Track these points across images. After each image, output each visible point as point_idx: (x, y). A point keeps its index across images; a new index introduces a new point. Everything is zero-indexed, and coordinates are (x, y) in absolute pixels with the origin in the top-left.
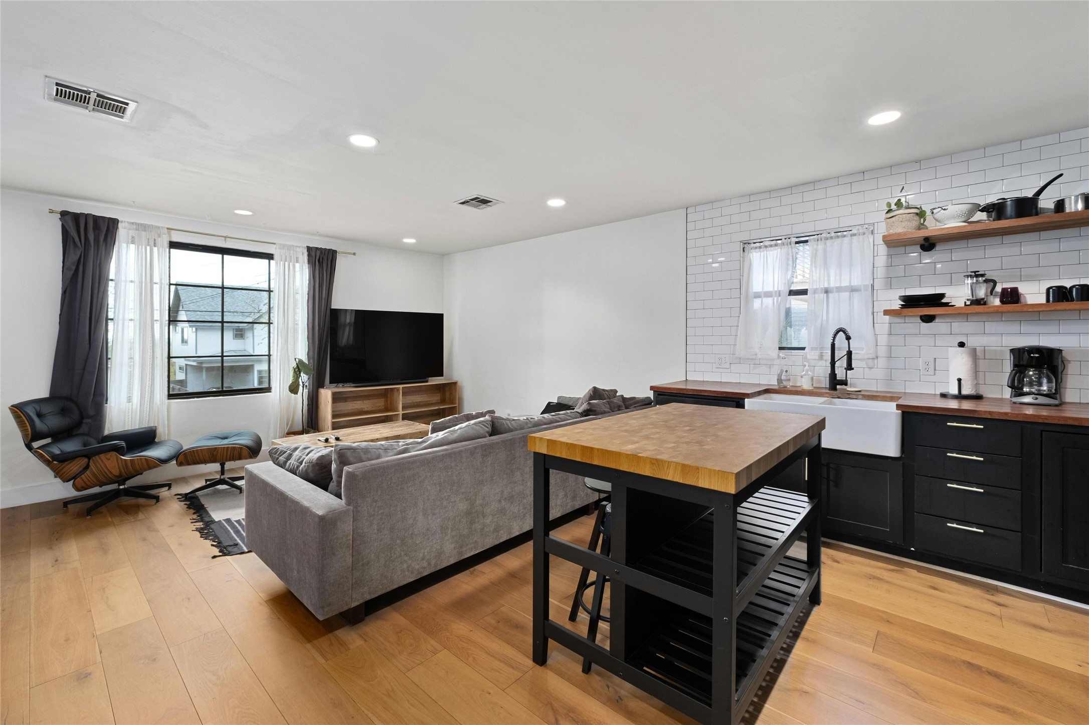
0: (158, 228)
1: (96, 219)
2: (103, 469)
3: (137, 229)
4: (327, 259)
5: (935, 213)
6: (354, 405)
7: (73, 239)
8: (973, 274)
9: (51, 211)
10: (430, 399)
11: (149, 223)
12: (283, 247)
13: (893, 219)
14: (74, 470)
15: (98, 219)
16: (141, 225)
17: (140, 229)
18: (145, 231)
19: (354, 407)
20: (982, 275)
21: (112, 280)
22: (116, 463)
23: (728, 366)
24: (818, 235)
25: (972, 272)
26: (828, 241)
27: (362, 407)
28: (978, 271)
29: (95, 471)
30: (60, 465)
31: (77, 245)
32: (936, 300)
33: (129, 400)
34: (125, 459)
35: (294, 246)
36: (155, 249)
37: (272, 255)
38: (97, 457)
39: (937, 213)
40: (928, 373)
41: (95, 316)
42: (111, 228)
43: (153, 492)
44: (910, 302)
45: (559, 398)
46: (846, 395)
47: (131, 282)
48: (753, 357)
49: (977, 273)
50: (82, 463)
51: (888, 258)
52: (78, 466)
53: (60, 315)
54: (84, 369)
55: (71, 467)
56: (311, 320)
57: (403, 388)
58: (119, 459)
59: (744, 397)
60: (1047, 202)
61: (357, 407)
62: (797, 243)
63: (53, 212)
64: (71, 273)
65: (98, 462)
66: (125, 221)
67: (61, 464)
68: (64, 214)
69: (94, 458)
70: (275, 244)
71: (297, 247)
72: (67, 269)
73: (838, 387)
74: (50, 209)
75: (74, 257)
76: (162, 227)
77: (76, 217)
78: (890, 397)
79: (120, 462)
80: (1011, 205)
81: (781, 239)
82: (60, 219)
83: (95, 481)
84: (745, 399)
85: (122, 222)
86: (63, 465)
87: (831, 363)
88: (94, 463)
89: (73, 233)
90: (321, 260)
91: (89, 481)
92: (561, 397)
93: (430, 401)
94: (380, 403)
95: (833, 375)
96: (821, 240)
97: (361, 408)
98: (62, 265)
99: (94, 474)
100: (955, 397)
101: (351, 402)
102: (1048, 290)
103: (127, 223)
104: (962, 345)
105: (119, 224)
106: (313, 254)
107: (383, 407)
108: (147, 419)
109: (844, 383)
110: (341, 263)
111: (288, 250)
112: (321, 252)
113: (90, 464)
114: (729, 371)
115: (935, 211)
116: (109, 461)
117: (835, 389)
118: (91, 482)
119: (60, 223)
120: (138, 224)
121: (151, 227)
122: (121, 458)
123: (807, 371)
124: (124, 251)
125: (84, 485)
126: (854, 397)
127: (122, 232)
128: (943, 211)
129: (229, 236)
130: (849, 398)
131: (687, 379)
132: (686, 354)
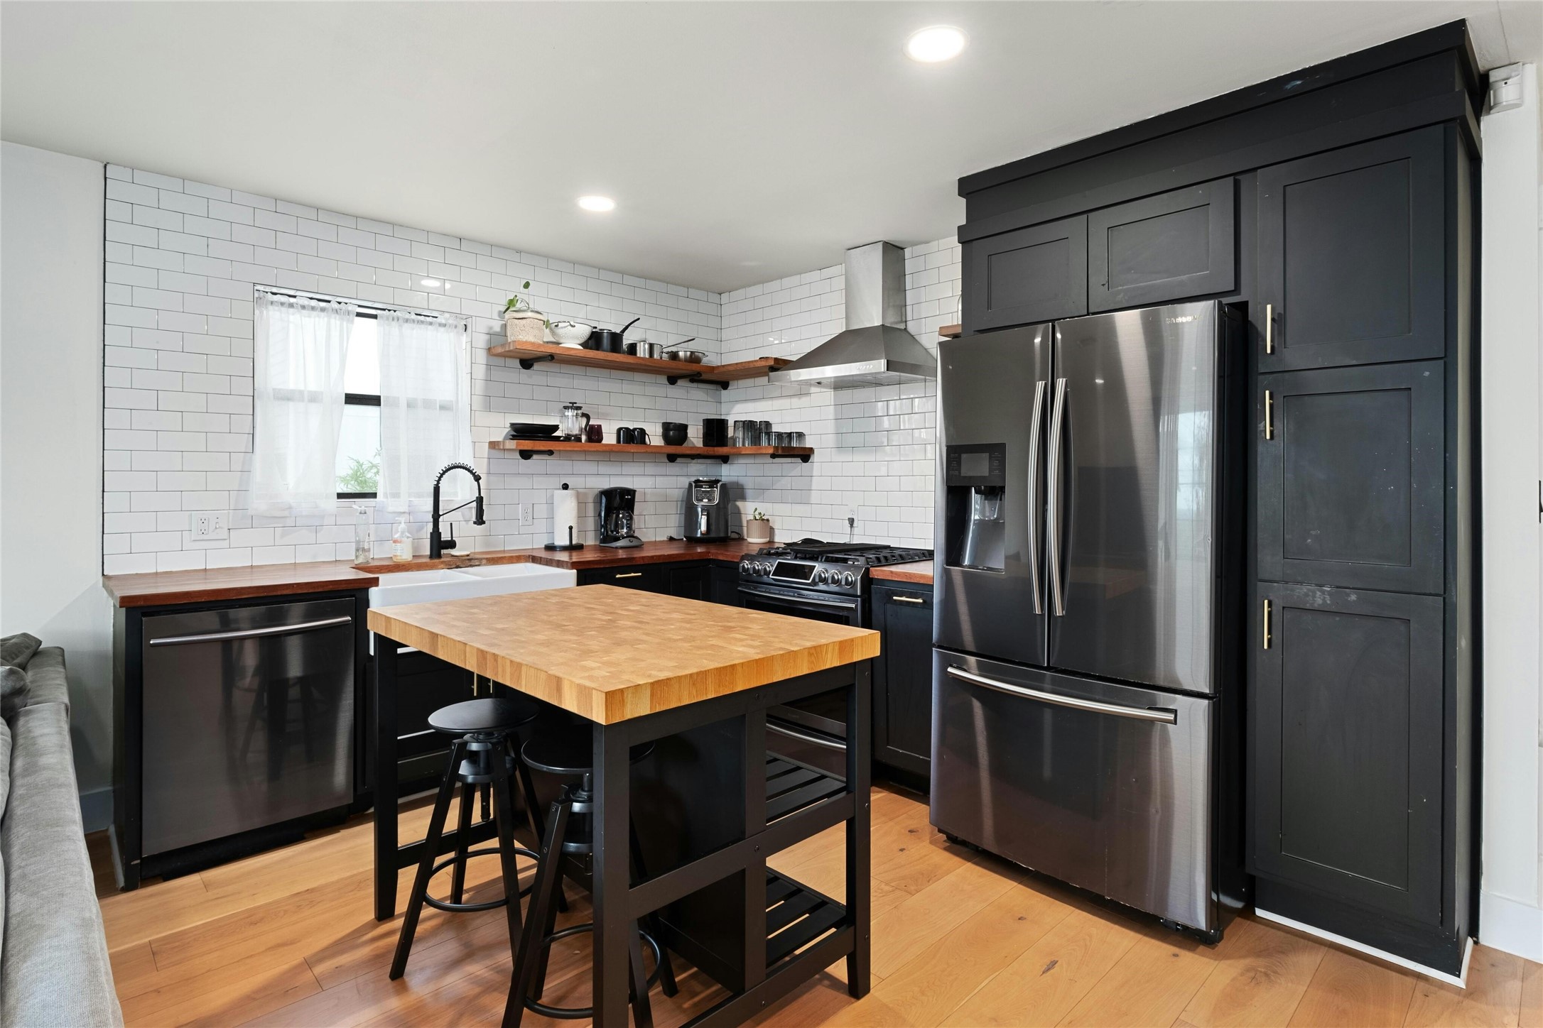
5: (560, 326)
8: (571, 405)
13: (524, 321)
20: (579, 408)
23: (224, 534)
24: (389, 310)
25: (570, 403)
26: (406, 324)
28: (576, 403)
32: (546, 432)
39: (562, 328)
40: (527, 523)
44: (521, 432)
46: (467, 561)
48: (286, 513)
49: (575, 405)
51: (487, 369)
59: (366, 586)
60: (627, 340)
62: (359, 315)
73: (443, 552)
78: (516, 556)
80: (607, 337)
81: (329, 302)
84: (368, 589)
87: (433, 516)
95: (436, 534)
96: (398, 320)
100: (564, 548)
102: (619, 430)
104: (565, 487)
109: (452, 544)
114: (225, 544)
115: (560, 325)
117: (439, 556)
123: (403, 533)
126: (477, 564)
128: (570, 327)
130: (471, 566)
131: (105, 573)
132: (103, 513)
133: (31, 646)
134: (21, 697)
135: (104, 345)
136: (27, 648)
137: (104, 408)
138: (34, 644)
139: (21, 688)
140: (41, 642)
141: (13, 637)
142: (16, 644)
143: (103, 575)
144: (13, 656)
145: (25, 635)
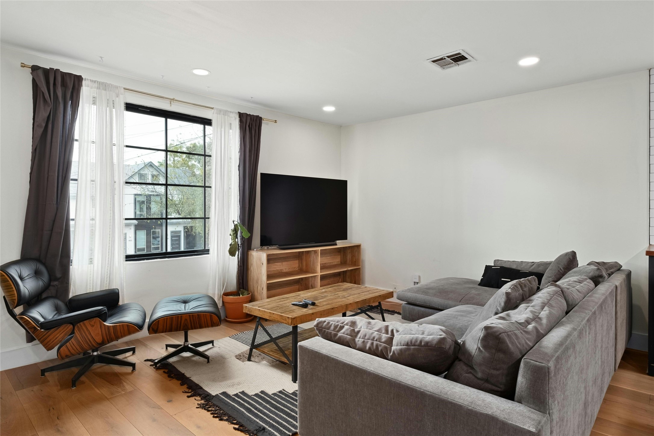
0: (117, 87)
1: (63, 75)
2: (87, 336)
3: (98, 88)
4: (255, 125)
6: (275, 266)
7: (43, 93)
9: (23, 66)
10: (332, 261)
11: (108, 82)
12: (220, 111)
14: (60, 337)
15: (64, 75)
16: (103, 83)
17: (101, 88)
18: (105, 90)
19: (275, 268)
21: (77, 140)
22: (100, 330)
27: (281, 268)
29: (79, 339)
30: (46, 333)
31: (47, 101)
33: (91, 261)
34: (108, 326)
35: (228, 111)
36: (114, 110)
37: (211, 120)
38: (81, 323)
41: (62, 176)
42: (77, 86)
43: (120, 357)
45: (495, 261)
47: (93, 142)
50: (67, 330)
52: (63, 334)
53: (31, 174)
54: (52, 230)
55: (56, 335)
56: (242, 185)
57: (321, 250)
58: (103, 326)
61: (278, 269)
63: (24, 66)
64: (42, 130)
65: (83, 329)
66: (88, 79)
67: (47, 331)
68: (35, 69)
69: (78, 324)
70: (212, 108)
71: (231, 112)
72: (38, 126)
74: (22, 63)
75: (44, 114)
76: (119, 86)
77: (47, 72)
79: (103, 329)
82: (31, 73)
83: (78, 347)
85: (85, 80)
86: (50, 332)
88: (79, 330)
89: (44, 89)
90: (251, 126)
91: (73, 349)
92: (498, 260)
93: (333, 262)
94: (294, 265)
97: (281, 270)
98: (32, 121)
99: (78, 342)
101: (273, 264)
103: (89, 81)
105: (83, 81)
106: (244, 120)
107: (297, 269)
108: (108, 281)
110: (265, 129)
111: (223, 115)
112: (251, 119)
113: (75, 331)
116: (93, 328)
118: (75, 351)
119: (31, 77)
120: (99, 83)
121: (111, 86)
122: (104, 324)
124: (86, 110)
125: (68, 354)
127: (86, 92)
129: (176, 99)
131: (650, 243)
132: (650, 218)
133: (617, 267)
134: (602, 279)
135: (650, 147)
136: (616, 267)
137: (650, 173)
138: (618, 266)
139: (601, 275)
140: (622, 267)
141: (612, 262)
142: (612, 264)
143: (650, 244)
144: (610, 268)
145: (616, 262)
